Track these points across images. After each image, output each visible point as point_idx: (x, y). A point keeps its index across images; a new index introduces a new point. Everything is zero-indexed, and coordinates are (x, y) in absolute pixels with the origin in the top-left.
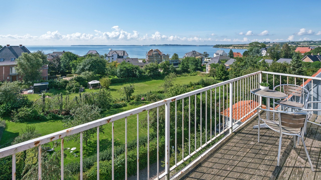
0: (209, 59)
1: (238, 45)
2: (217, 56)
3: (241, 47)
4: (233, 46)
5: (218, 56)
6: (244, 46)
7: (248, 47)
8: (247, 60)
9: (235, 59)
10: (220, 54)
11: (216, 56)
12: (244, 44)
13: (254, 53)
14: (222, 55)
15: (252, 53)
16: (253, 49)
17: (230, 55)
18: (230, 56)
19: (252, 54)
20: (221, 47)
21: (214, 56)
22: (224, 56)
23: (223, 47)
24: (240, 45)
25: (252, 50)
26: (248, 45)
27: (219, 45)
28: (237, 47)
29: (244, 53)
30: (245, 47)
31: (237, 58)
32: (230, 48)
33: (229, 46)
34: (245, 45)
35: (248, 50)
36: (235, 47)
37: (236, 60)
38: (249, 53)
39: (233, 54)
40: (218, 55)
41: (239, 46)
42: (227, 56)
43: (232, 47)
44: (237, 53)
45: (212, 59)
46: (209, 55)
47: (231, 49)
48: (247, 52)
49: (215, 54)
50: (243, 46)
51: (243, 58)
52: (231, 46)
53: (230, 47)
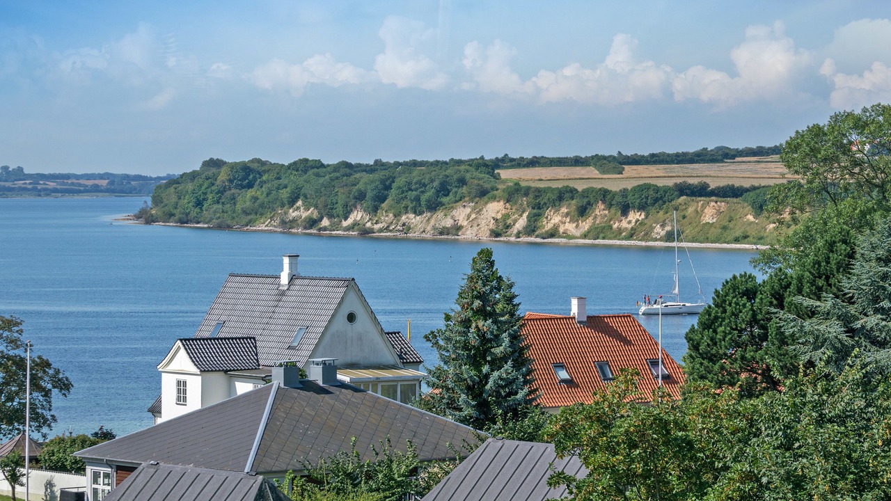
0: (61, 467)
1: (599, 161)
2: (218, 398)
3: (650, 199)
4: (514, 193)
5: (243, 388)
6: (701, 191)
7: (761, 200)
8: (765, 445)
9: (566, 439)
10: (272, 354)
11: (194, 403)
12: (702, 157)
13: (872, 321)
14: (316, 375)
15: (846, 320)
16: (863, 241)
17: (468, 372)
18: (475, 389)
19: (834, 329)
20: (300, 212)
21: (171, 411)
22: (354, 388)
23: (337, 212)
24: (633, 177)
25: (846, 268)
26: (774, 173)
27: (248, 174)
28: (583, 212)
29: (709, 322)
30: (710, 212)
31: (605, 423)
32: (468, 234)
33: (444, 189)
34: (716, 175)
35: (768, 259)
36: (554, 219)
37: (575, 467)
38: (785, 321)
39: (519, 357)
40: (251, 369)
41: (615, 183)
42: (409, 389)
43: (495, 209)
44: (595, 322)
45: (124, 469)
46: (65, 386)
47: (486, 257)
48: (751, 294)
49: (182, 361)
50: (683, 190)
51: (697, 428)
52: (483, 194)
53: (461, 214)
